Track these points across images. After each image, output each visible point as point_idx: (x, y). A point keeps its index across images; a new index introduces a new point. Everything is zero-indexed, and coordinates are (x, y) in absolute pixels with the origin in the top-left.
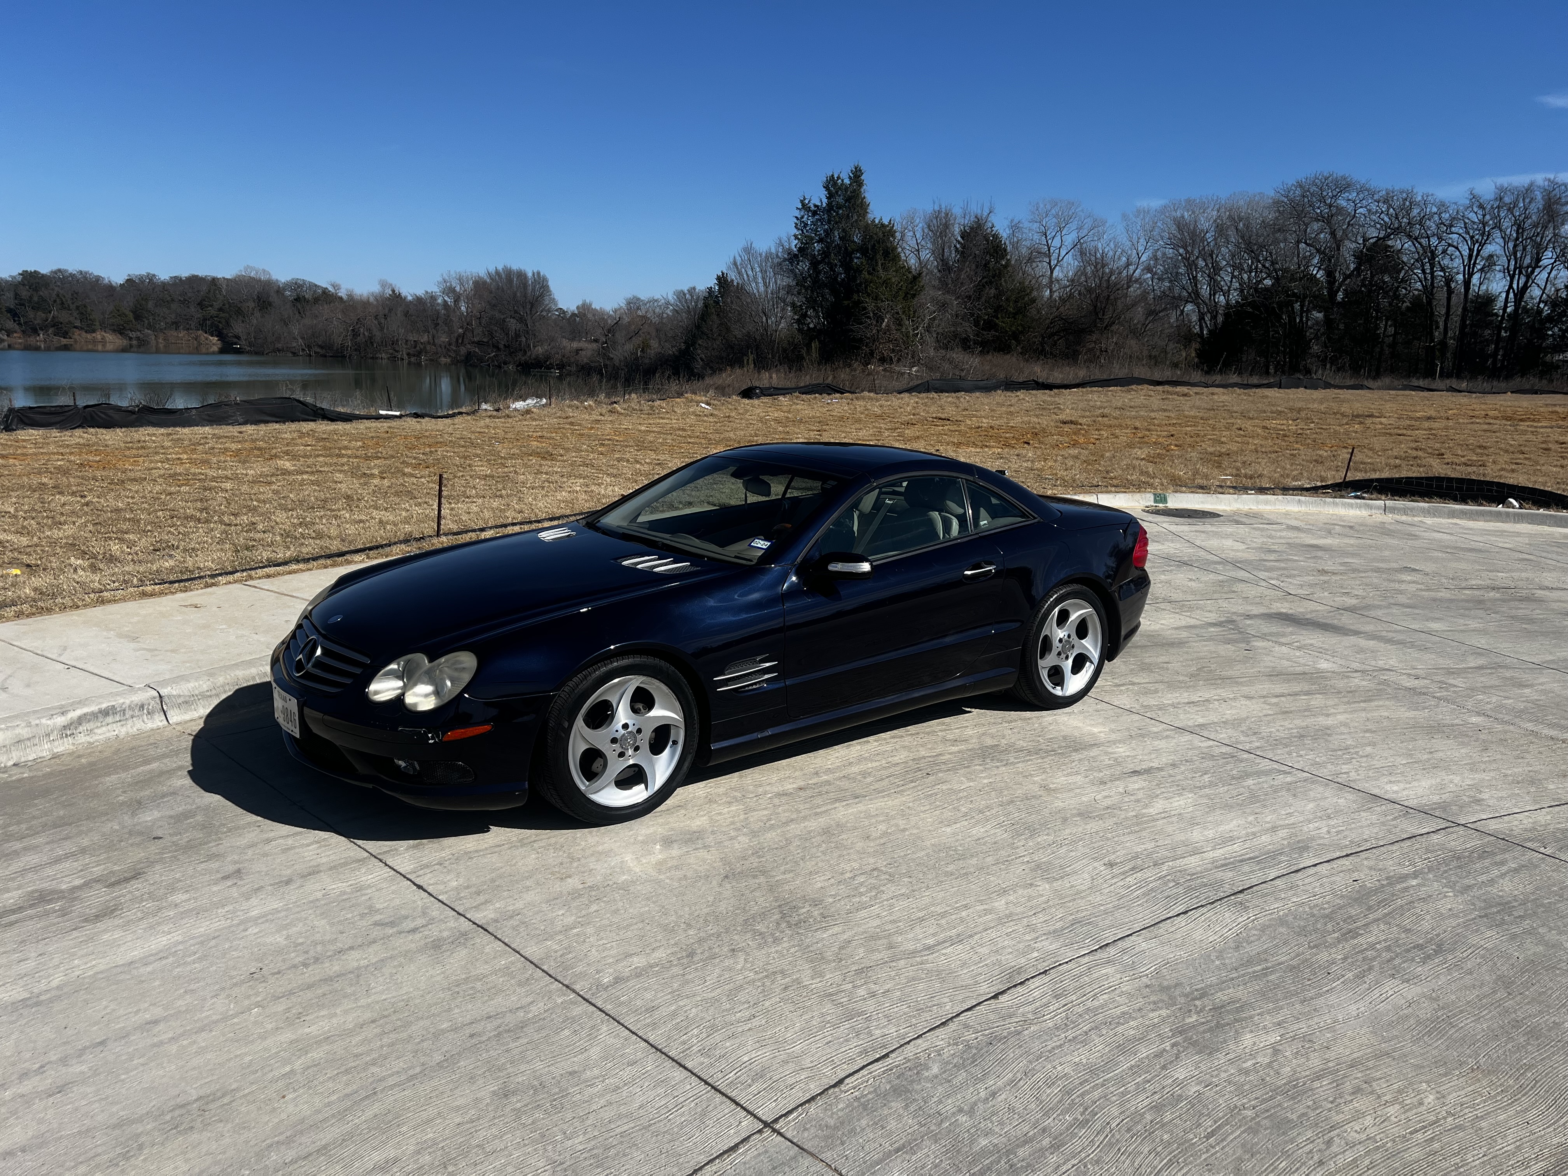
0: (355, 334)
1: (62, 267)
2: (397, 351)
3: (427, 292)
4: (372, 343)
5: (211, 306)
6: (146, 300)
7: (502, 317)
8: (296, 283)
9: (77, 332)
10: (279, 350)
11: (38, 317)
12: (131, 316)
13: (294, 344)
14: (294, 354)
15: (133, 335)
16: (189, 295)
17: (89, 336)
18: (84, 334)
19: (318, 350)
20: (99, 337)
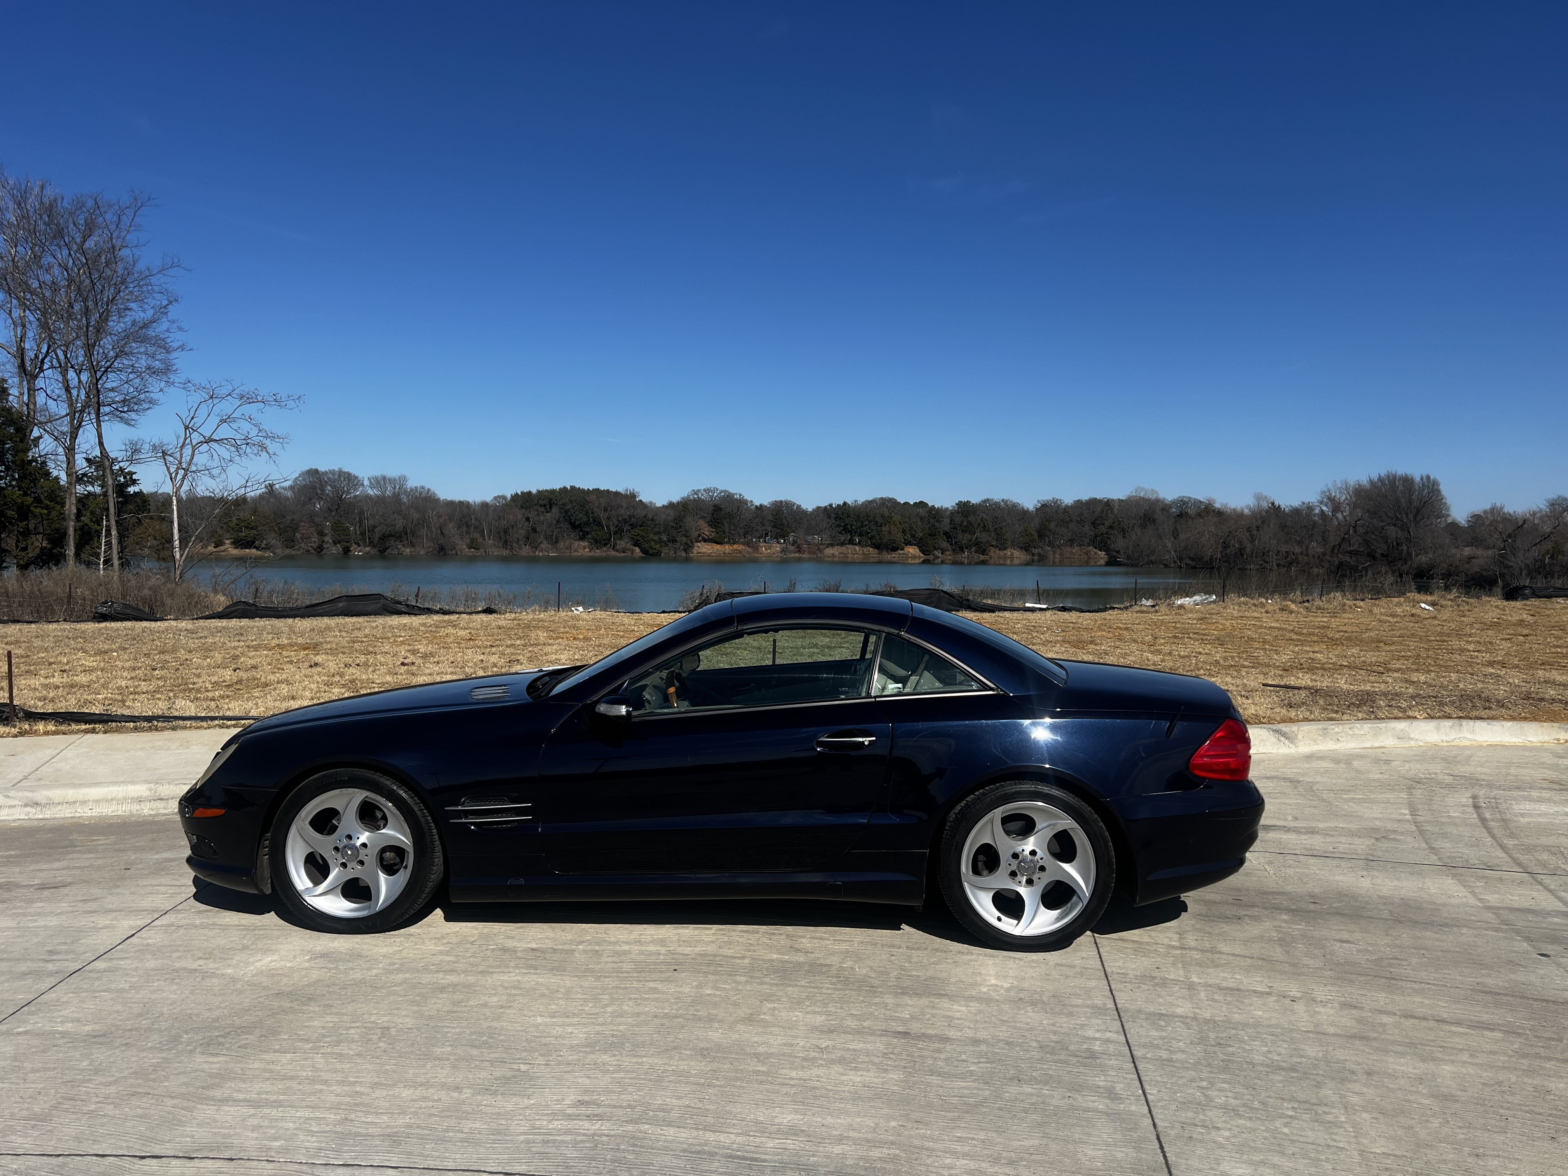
0: (1226, 546)
1: (990, 497)
2: (1266, 562)
3: (1303, 503)
4: (1242, 554)
5: (1103, 524)
6: (1050, 521)
7: (1381, 524)
8: (1182, 501)
9: (993, 549)
10: (1152, 563)
11: (964, 538)
12: (1036, 535)
13: (1167, 557)
14: (1166, 566)
15: (1035, 551)
16: (1085, 515)
17: (1001, 553)
18: (998, 551)
19: (1189, 562)
20: (1009, 553)
